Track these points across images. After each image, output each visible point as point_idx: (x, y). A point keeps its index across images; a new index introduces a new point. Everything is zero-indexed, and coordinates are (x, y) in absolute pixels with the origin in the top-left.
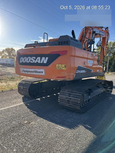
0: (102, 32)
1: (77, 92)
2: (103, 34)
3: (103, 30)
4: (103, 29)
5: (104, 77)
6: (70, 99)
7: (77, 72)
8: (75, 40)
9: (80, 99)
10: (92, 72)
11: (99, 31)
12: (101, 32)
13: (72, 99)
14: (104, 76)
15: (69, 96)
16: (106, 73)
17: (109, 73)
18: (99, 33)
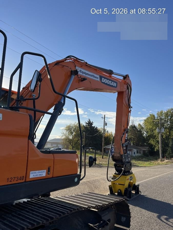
16: (159, 161)
17: (164, 161)
18: (99, 80)
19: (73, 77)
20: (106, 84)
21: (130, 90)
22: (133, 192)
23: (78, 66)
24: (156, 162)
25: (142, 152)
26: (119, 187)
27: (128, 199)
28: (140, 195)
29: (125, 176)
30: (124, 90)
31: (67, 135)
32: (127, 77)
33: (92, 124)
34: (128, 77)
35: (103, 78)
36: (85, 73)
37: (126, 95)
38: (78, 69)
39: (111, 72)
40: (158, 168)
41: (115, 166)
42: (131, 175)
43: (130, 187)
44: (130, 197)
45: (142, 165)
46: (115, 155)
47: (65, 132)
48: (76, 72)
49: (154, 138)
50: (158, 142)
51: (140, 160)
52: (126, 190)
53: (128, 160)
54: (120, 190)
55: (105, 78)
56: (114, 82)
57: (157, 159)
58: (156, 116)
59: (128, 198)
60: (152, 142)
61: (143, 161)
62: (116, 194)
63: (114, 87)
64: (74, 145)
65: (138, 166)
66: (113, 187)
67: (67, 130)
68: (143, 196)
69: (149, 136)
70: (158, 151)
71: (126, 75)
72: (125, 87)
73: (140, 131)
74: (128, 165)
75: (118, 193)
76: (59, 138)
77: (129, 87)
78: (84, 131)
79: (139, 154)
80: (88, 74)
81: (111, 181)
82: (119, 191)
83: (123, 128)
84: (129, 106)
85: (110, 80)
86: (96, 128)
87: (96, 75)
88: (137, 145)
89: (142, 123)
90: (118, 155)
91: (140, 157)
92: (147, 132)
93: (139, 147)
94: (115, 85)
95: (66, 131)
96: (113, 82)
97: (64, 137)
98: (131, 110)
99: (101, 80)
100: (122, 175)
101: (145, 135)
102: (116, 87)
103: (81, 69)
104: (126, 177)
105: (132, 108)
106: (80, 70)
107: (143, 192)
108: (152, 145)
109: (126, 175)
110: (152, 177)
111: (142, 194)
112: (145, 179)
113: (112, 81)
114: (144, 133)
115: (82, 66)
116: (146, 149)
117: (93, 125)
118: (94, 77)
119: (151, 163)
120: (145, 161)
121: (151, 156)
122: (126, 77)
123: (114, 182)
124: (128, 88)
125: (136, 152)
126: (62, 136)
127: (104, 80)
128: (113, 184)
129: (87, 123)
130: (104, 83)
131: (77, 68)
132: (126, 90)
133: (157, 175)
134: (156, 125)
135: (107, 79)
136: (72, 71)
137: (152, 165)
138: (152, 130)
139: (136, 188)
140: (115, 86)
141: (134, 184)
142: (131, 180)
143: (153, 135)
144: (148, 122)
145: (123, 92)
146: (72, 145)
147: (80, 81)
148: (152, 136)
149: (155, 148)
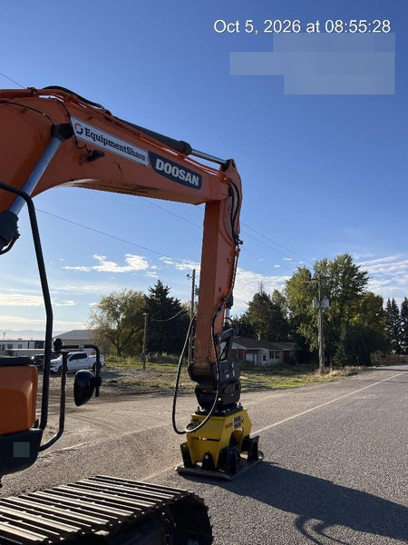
2: (191, 180)
16: (318, 375)
17: (328, 373)
18: (146, 163)
19: (57, 143)
20: (170, 176)
21: (236, 200)
22: (244, 456)
23: (78, 117)
24: (311, 377)
25: (281, 355)
26: (206, 447)
27: (228, 477)
28: (261, 462)
29: (221, 418)
30: (221, 197)
31: (105, 319)
32: (231, 166)
33: (165, 292)
34: (234, 165)
35: (158, 161)
36: (100, 139)
37: (226, 212)
38: (78, 124)
39: (184, 148)
40: (314, 390)
41: (198, 392)
42: (237, 415)
43: (236, 445)
44: (232, 471)
45: (279, 386)
46: (197, 365)
47: (99, 313)
48: (67, 131)
49: (308, 323)
50: (316, 330)
51: (276, 374)
52: (224, 452)
53: (231, 375)
54: (208, 454)
55: (166, 161)
56: (193, 173)
57: (312, 370)
58: (313, 273)
59: (227, 474)
60: (303, 331)
61: (282, 375)
62: (200, 464)
63: (193, 186)
64: (124, 343)
65: (269, 389)
66: (192, 447)
67: (104, 309)
68: (268, 464)
69: (296, 317)
70: (316, 351)
71: (229, 161)
72: (225, 189)
73: (277, 308)
74: (230, 389)
75: (204, 461)
76: (84, 328)
77: (234, 191)
78: (146, 310)
79: (275, 361)
80: (111, 143)
81: (185, 432)
82: (207, 457)
83: (217, 295)
84: (235, 239)
85: (180, 167)
86: (177, 301)
87: (136, 149)
88: (270, 339)
89: (282, 289)
90: (205, 364)
91: (276, 366)
92: (293, 309)
93: (274, 344)
94: (195, 181)
95: (101, 310)
96: (189, 174)
97: (96, 326)
98: (239, 250)
99: (153, 163)
100: (213, 414)
101: (288, 315)
102: (199, 187)
103: (89, 127)
104: (224, 420)
105: (242, 243)
106: (86, 129)
107: (270, 454)
108: (304, 339)
109: (223, 415)
110: (294, 413)
111: (266, 459)
112: (280, 420)
113: (187, 171)
114: (286, 313)
115: (90, 119)
116: (290, 348)
117: (169, 296)
118: (130, 152)
119: (300, 380)
120: (286, 375)
121: (301, 363)
122: (228, 166)
123: (194, 435)
124: (231, 194)
125: (268, 357)
126: (92, 324)
127: (161, 166)
128: (193, 439)
129: (153, 291)
130: (162, 173)
131: (74, 121)
132: (225, 197)
133: (308, 408)
134: (312, 292)
135: (173, 164)
136: (53, 126)
137: (300, 384)
138: (304, 304)
139: (251, 445)
140: (197, 184)
141: (244, 435)
142: (236, 426)
143: (305, 315)
144: (294, 286)
145: (219, 201)
146: (117, 345)
147: (84, 158)
148: (303, 318)
149: (311, 345)
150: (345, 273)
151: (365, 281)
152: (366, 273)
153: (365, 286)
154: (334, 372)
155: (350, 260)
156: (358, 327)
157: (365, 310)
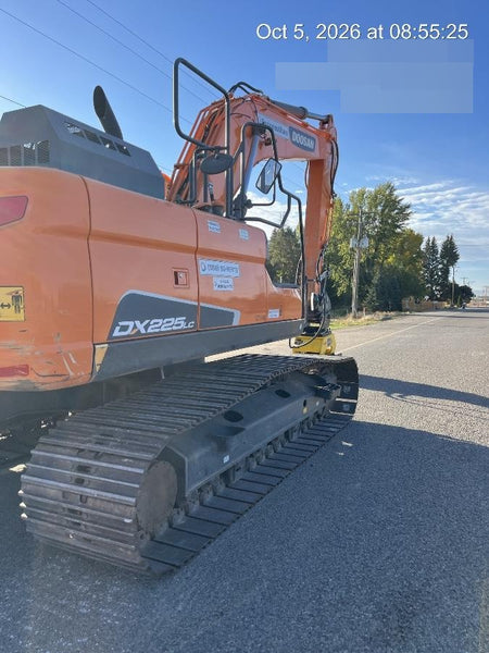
0: (301, 133)
1: (125, 453)
2: (310, 144)
3: (306, 125)
4: (307, 120)
5: (325, 339)
6: (83, 499)
7: (124, 328)
8: (120, 147)
9: (134, 500)
10: (236, 322)
11: (287, 129)
12: (298, 132)
13: (90, 502)
14: (329, 333)
15: (80, 482)
16: (350, 319)
17: (360, 318)
18: (288, 137)
19: (258, 140)
24: (343, 321)
38: (260, 117)
39: (304, 114)
42: (328, 337)
49: (337, 264)
50: (346, 272)
56: (311, 138)
60: (331, 272)
71: (330, 116)
81: (294, 347)
96: (309, 140)
103: (263, 117)
104: (322, 339)
106: (262, 119)
109: (322, 336)
113: (307, 137)
131: (258, 115)
138: (334, 243)
140: (313, 148)
141: (332, 352)
142: (328, 345)
143: (335, 255)
145: (324, 160)
148: (332, 258)
149: (339, 289)
150: (385, 207)
151: (406, 217)
152: (408, 207)
153: (406, 222)
154: (367, 317)
155: (392, 189)
156: (393, 269)
157: (402, 251)
